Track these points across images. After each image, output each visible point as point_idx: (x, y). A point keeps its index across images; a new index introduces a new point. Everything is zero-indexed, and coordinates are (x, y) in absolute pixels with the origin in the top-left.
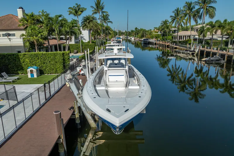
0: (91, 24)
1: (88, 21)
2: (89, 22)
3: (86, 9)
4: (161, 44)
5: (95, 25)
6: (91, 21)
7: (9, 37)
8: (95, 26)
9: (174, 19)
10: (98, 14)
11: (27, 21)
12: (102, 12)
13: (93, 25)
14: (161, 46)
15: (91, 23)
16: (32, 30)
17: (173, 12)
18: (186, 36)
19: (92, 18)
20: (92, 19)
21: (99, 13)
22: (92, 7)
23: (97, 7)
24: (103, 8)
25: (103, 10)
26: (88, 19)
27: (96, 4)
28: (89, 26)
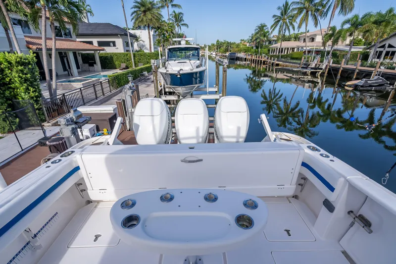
0: (149, 16)
1: (143, 9)
2: (145, 12)
4: (254, 60)
6: (149, 9)
8: (156, 19)
9: (279, 21)
10: (166, 8)
12: (172, 5)
13: (153, 17)
15: (148, 13)
17: (279, 8)
18: (288, 49)
19: (151, 4)
20: (150, 6)
21: (168, 7)
25: (174, 3)
26: (143, 6)
28: (145, 19)
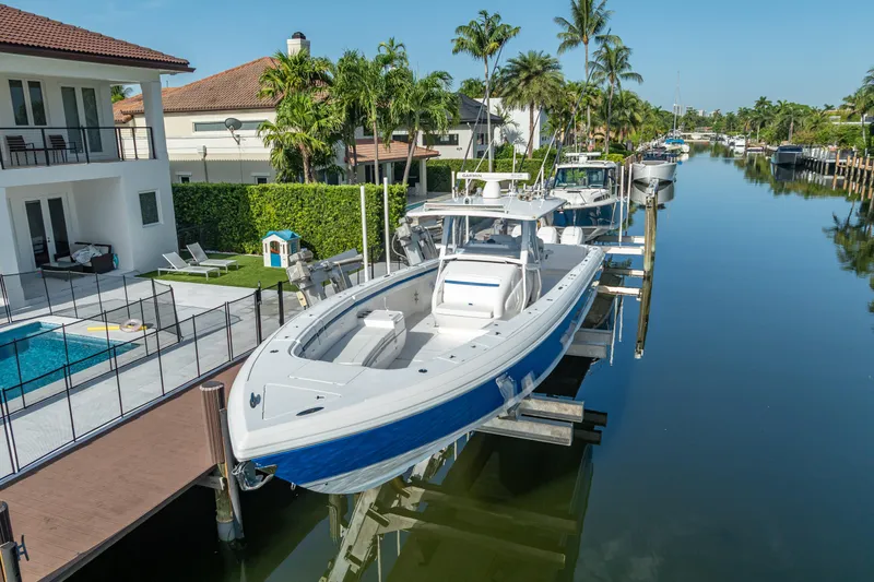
0: (536, 86)
1: (524, 75)
2: (528, 79)
3: (517, 29)
4: (856, 170)
5: (549, 88)
6: (537, 73)
7: (236, 132)
8: (549, 92)
10: (582, 45)
11: (283, 79)
12: (597, 38)
13: (545, 88)
14: (854, 180)
15: (534, 80)
16: (295, 111)
19: (541, 62)
20: (539, 67)
21: (586, 43)
22: (560, 21)
23: (580, 21)
24: (600, 24)
25: (603, 32)
26: (526, 68)
27: (575, 8)
28: (525, 92)
